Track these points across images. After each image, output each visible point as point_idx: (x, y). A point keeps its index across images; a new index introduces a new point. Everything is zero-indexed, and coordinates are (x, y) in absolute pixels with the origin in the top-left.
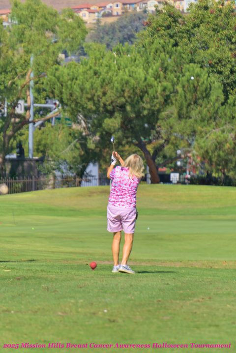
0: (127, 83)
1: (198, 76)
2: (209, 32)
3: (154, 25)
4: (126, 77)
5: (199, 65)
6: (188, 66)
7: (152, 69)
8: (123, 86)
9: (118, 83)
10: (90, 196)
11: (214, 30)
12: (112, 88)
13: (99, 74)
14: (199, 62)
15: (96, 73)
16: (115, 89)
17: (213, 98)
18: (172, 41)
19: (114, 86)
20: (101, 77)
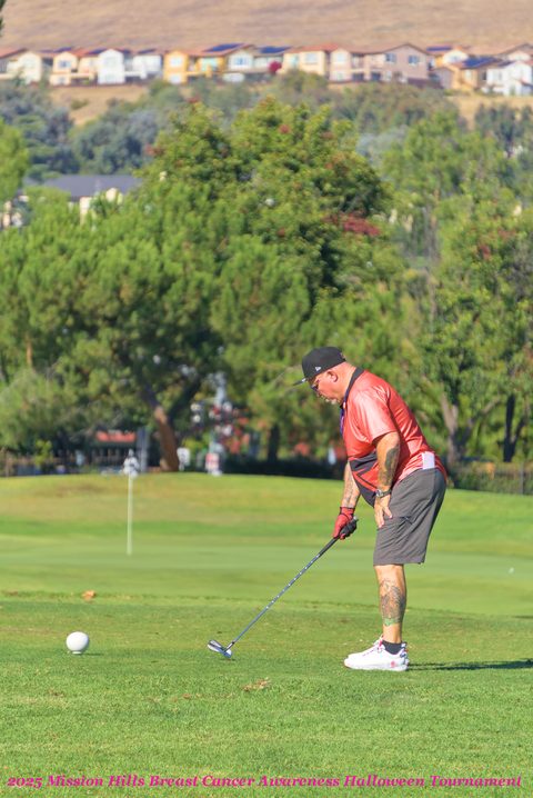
0: (126, 271)
1: (261, 259)
2: (278, 171)
3: (170, 153)
4: (124, 260)
5: (261, 238)
6: (238, 239)
7: (170, 245)
8: (118, 278)
9: (107, 271)
10: (60, 496)
11: (288, 165)
12: (97, 281)
13: (68, 252)
14: (261, 232)
15: (63, 250)
16: (101, 283)
17: (290, 304)
18: (207, 186)
19: (99, 277)
20: (74, 258)
